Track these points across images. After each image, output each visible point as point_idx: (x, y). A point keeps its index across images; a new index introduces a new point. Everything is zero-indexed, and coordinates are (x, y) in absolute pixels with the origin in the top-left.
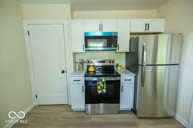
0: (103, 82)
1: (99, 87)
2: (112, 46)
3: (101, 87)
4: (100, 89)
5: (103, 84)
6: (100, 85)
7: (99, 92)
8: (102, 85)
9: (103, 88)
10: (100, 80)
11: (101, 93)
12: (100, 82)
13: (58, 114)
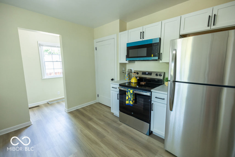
0: (131, 94)
1: (127, 98)
2: (152, 55)
3: (129, 98)
4: (128, 100)
5: (131, 95)
6: (128, 96)
7: (127, 102)
8: (130, 97)
9: (131, 100)
10: (128, 91)
11: (128, 104)
12: (129, 93)
13: (103, 112)
